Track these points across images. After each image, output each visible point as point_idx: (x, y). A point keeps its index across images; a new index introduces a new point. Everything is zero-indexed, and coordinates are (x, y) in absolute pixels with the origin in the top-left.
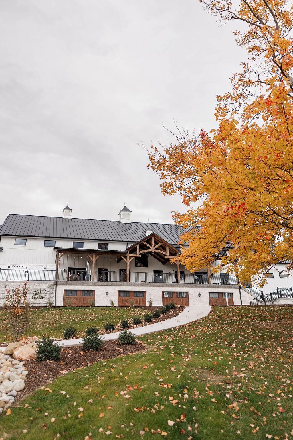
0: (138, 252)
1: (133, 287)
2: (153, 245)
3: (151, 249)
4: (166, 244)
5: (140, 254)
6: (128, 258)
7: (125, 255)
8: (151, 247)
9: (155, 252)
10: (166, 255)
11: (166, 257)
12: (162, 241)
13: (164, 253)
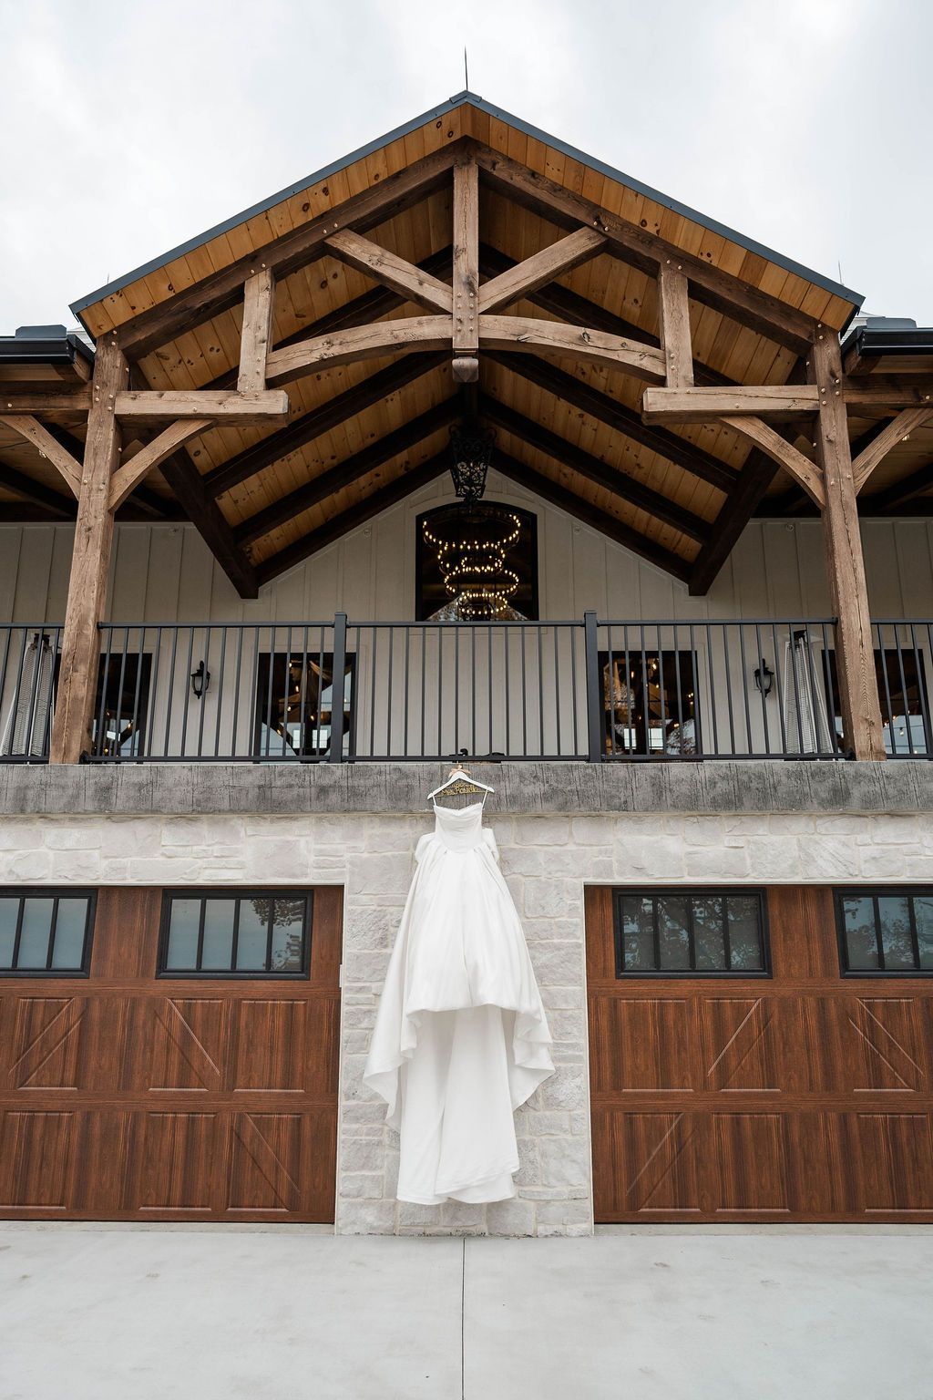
0: (253, 360)
1: (141, 828)
2: (467, 261)
3: (431, 309)
4: (652, 240)
5: (271, 384)
6: (100, 436)
7: (63, 404)
8: (432, 290)
9: (489, 351)
10: (661, 381)
11: (654, 400)
12: (597, 211)
13: (633, 354)
